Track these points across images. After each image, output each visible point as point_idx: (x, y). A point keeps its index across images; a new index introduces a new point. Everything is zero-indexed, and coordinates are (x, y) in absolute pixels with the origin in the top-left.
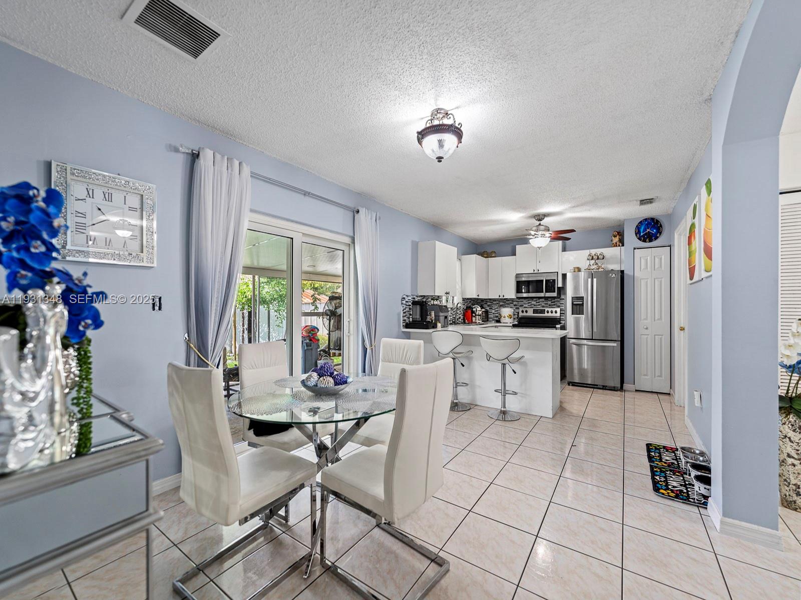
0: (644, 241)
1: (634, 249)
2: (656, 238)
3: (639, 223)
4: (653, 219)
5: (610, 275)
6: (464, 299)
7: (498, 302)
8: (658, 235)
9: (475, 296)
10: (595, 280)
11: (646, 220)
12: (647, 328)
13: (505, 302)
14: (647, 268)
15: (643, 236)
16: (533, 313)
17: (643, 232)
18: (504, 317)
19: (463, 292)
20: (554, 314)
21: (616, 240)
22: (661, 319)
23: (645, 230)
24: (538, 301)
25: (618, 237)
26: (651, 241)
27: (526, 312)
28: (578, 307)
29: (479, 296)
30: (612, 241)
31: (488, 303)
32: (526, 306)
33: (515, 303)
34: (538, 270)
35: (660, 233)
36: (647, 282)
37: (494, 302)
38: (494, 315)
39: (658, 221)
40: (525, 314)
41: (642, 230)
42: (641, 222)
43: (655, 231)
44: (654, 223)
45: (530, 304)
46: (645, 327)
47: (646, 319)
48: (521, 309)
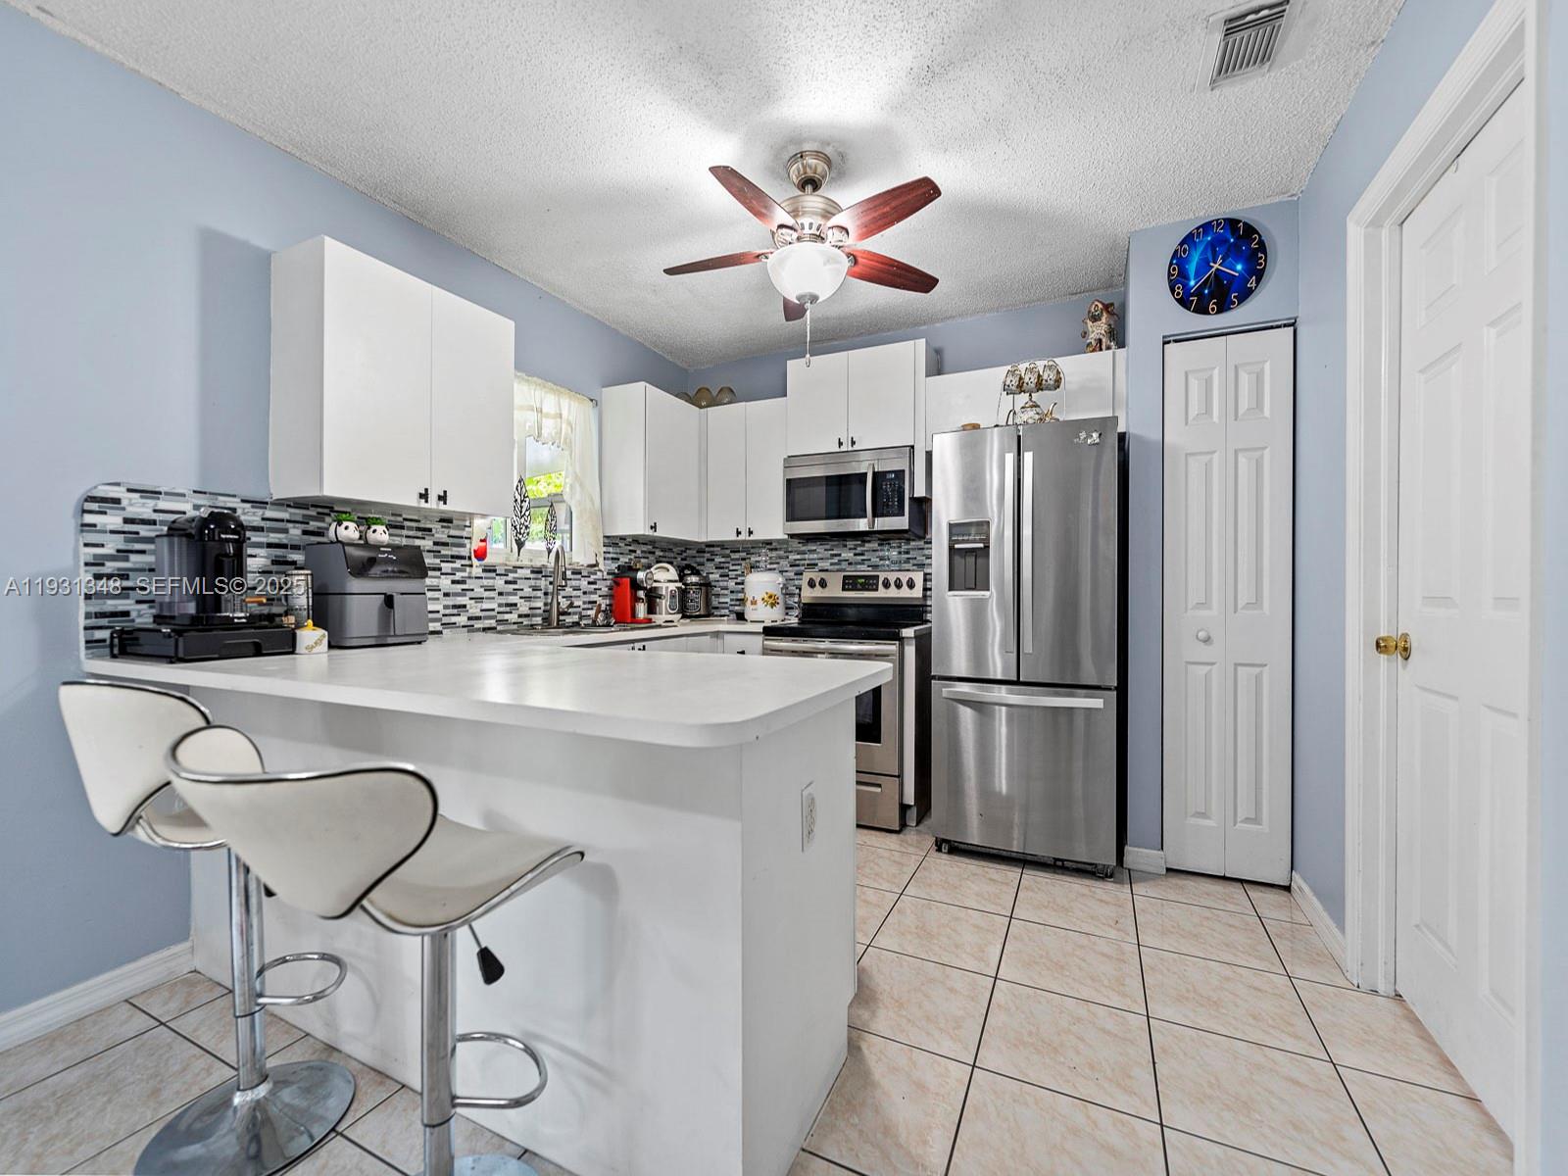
0: (1202, 310)
1: (1165, 343)
2: (1245, 294)
3: (1181, 244)
4: (1232, 223)
5: (1083, 435)
6: (611, 541)
7: (744, 555)
8: (1252, 283)
9: (641, 529)
10: (1028, 458)
11: (1207, 227)
12: (1207, 640)
14: (1208, 411)
15: (1199, 292)
16: (844, 589)
17: (1198, 275)
18: (754, 602)
19: (603, 515)
20: (905, 593)
21: (1098, 330)
22: (1257, 603)
23: (1205, 265)
24: (859, 550)
25: (1104, 320)
26: (1223, 308)
27: (823, 584)
28: (971, 560)
29: (654, 528)
30: (1085, 334)
31: (718, 559)
32: (825, 565)
33: (793, 557)
34: (853, 443)
35: (1260, 276)
36: (1208, 466)
37: (733, 556)
38: (734, 596)
39: (1250, 230)
40: (818, 593)
41: (1192, 268)
42: (1189, 240)
43: (1239, 267)
44: (1238, 238)
45: (835, 560)
46: (1202, 635)
47: (1205, 604)
48: (807, 576)
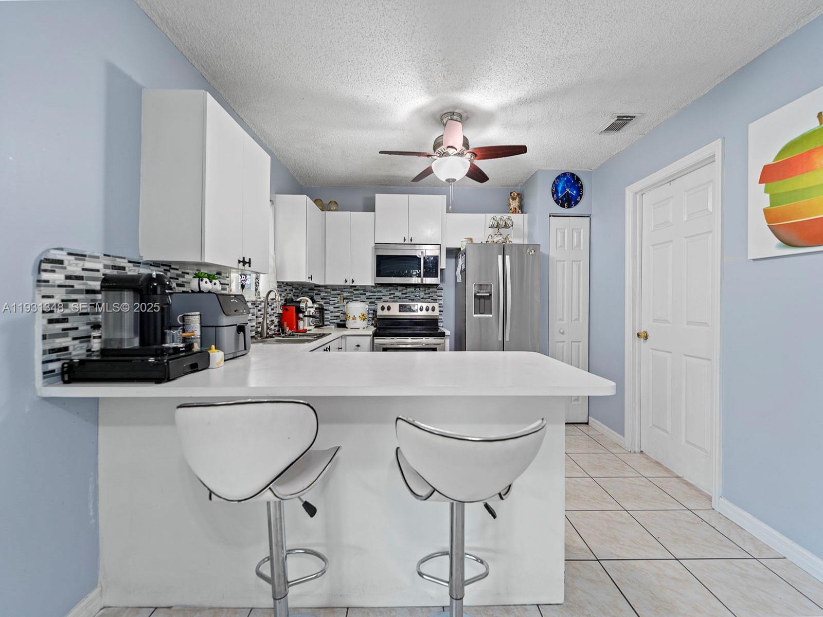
0: (562, 206)
1: (550, 216)
2: (576, 203)
3: (556, 179)
4: (573, 175)
5: (528, 251)
6: (280, 285)
7: (339, 292)
8: (578, 199)
10: (507, 258)
11: (565, 174)
12: (563, 333)
13: (353, 292)
14: (563, 245)
15: (562, 199)
16: (400, 311)
17: (562, 192)
18: (354, 318)
20: (430, 313)
21: (514, 204)
22: (577, 319)
23: (564, 189)
24: (404, 292)
25: (517, 200)
26: (570, 206)
27: (389, 308)
28: (482, 300)
29: (311, 278)
30: (509, 205)
31: (323, 294)
32: (386, 298)
33: (368, 294)
34: (411, 240)
35: (581, 196)
36: (564, 266)
37: (333, 292)
38: (333, 314)
39: (578, 179)
40: (386, 313)
41: (560, 189)
42: (558, 177)
43: (575, 192)
44: (574, 181)
45: (392, 296)
46: (561, 331)
47: (562, 319)
48: (380, 305)
